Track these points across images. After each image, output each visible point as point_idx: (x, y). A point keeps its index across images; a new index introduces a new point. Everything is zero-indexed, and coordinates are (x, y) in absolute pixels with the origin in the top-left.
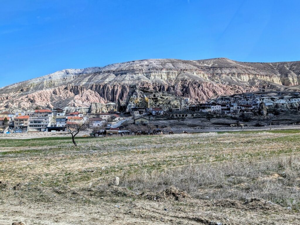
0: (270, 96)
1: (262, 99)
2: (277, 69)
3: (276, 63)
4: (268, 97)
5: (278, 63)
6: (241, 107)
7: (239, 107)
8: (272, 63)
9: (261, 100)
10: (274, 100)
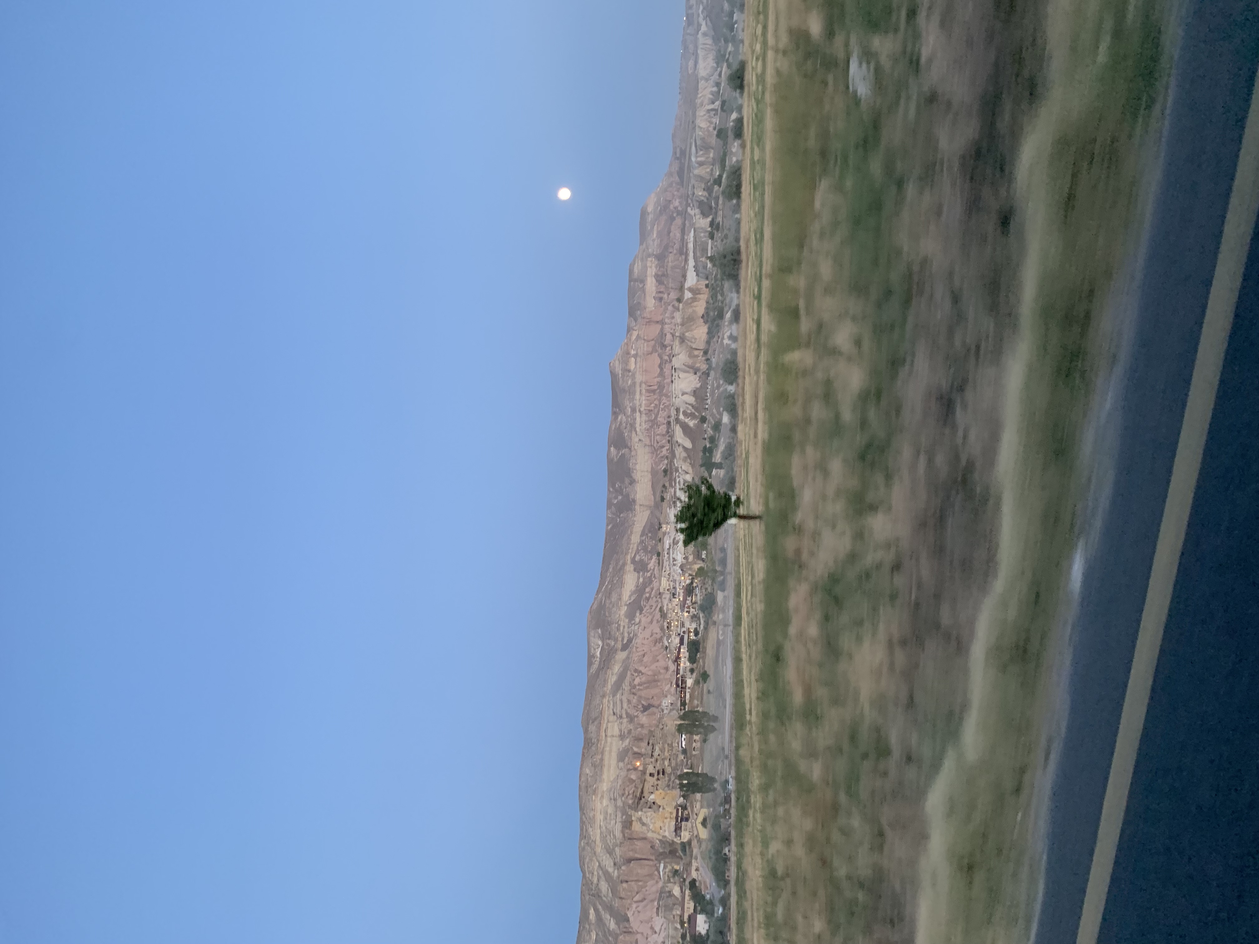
0: (670, 546)
1: (673, 561)
2: (619, 518)
3: (608, 517)
4: (671, 550)
5: (607, 514)
6: (686, 606)
7: (686, 610)
8: (608, 525)
9: (675, 562)
10: (677, 539)
